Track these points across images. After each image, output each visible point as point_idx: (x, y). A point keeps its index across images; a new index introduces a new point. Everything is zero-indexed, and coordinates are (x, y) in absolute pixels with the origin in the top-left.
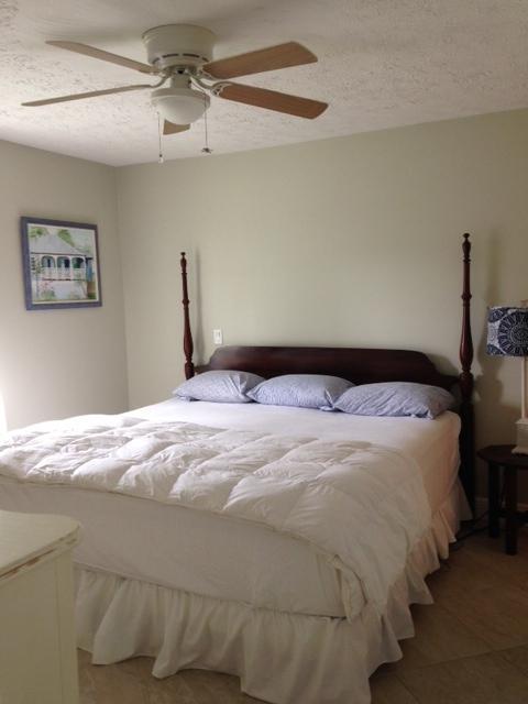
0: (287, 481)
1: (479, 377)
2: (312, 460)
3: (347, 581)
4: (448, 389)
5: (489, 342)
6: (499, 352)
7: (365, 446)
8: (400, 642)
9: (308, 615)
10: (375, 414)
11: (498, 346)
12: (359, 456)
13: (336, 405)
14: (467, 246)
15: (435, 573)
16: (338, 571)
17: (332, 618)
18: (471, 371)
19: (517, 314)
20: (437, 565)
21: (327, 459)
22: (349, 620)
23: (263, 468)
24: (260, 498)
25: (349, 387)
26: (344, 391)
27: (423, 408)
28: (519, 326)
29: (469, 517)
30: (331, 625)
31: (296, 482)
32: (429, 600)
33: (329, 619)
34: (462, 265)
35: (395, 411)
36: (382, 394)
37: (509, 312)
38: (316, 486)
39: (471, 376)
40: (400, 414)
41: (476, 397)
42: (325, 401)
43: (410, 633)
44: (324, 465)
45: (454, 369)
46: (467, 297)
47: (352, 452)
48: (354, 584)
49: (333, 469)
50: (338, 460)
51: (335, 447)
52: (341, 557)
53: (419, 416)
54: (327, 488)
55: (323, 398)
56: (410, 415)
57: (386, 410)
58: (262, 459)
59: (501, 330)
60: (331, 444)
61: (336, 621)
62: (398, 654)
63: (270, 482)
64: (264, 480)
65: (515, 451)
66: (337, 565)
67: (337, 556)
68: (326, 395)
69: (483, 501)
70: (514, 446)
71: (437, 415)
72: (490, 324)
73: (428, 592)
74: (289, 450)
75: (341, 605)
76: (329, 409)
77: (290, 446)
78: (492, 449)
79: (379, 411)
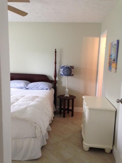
0: (21, 107)
1: (58, 81)
2: (26, 101)
3: (38, 128)
4: (51, 83)
5: (60, 73)
6: (63, 75)
7: (38, 97)
8: (46, 140)
9: (27, 138)
10: (36, 89)
11: (63, 74)
12: (37, 99)
13: (27, 88)
14: (56, 52)
15: (51, 123)
16: (35, 127)
17: (33, 137)
18: (56, 79)
19: (67, 67)
20: (51, 122)
21: (30, 101)
22: (37, 137)
23: (14, 104)
24: (15, 112)
25: (30, 83)
26: (28, 84)
27: (47, 88)
28: (67, 70)
29: (55, 111)
30: (33, 139)
31: (24, 107)
32: (51, 130)
33: (32, 138)
34: (55, 56)
35: (41, 88)
36: (38, 85)
37: (65, 67)
38: (29, 107)
39: (56, 80)
40: (42, 89)
41: (57, 85)
42: (24, 87)
43: (48, 138)
44: (30, 102)
45: (53, 79)
46: (56, 63)
47: (35, 99)
48: (39, 129)
49: (32, 103)
50: (33, 101)
51: (31, 98)
52: (37, 123)
53: (46, 89)
54: (32, 107)
55: (24, 86)
56: (44, 89)
57: (39, 88)
58: (13, 102)
59: (63, 71)
60: (30, 97)
61: (34, 138)
62: (46, 143)
63: (17, 107)
64: (15, 107)
65: (65, 96)
66: (35, 125)
67: (35, 123)
68: (24, 85)
69: (58, 107)
70: (65, 95)
71: (50, 89)
72: (61, 69)
73: (50, 128)
74: (19, 99)
75: (36, 134)
76: (25, 88)
77: (19, 98)
78: (61, 96)
79: (37, 89)
